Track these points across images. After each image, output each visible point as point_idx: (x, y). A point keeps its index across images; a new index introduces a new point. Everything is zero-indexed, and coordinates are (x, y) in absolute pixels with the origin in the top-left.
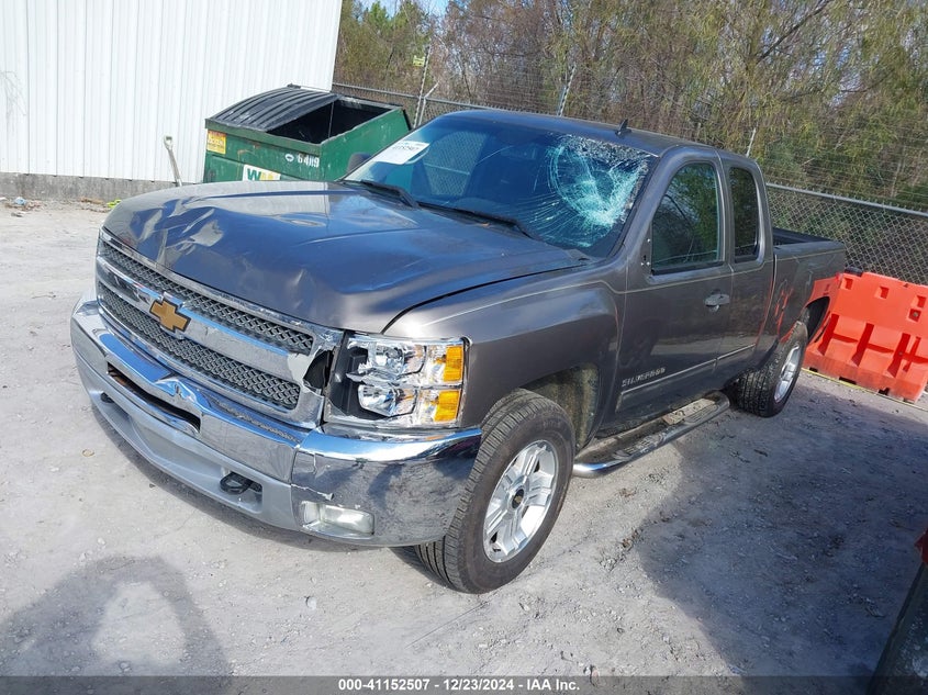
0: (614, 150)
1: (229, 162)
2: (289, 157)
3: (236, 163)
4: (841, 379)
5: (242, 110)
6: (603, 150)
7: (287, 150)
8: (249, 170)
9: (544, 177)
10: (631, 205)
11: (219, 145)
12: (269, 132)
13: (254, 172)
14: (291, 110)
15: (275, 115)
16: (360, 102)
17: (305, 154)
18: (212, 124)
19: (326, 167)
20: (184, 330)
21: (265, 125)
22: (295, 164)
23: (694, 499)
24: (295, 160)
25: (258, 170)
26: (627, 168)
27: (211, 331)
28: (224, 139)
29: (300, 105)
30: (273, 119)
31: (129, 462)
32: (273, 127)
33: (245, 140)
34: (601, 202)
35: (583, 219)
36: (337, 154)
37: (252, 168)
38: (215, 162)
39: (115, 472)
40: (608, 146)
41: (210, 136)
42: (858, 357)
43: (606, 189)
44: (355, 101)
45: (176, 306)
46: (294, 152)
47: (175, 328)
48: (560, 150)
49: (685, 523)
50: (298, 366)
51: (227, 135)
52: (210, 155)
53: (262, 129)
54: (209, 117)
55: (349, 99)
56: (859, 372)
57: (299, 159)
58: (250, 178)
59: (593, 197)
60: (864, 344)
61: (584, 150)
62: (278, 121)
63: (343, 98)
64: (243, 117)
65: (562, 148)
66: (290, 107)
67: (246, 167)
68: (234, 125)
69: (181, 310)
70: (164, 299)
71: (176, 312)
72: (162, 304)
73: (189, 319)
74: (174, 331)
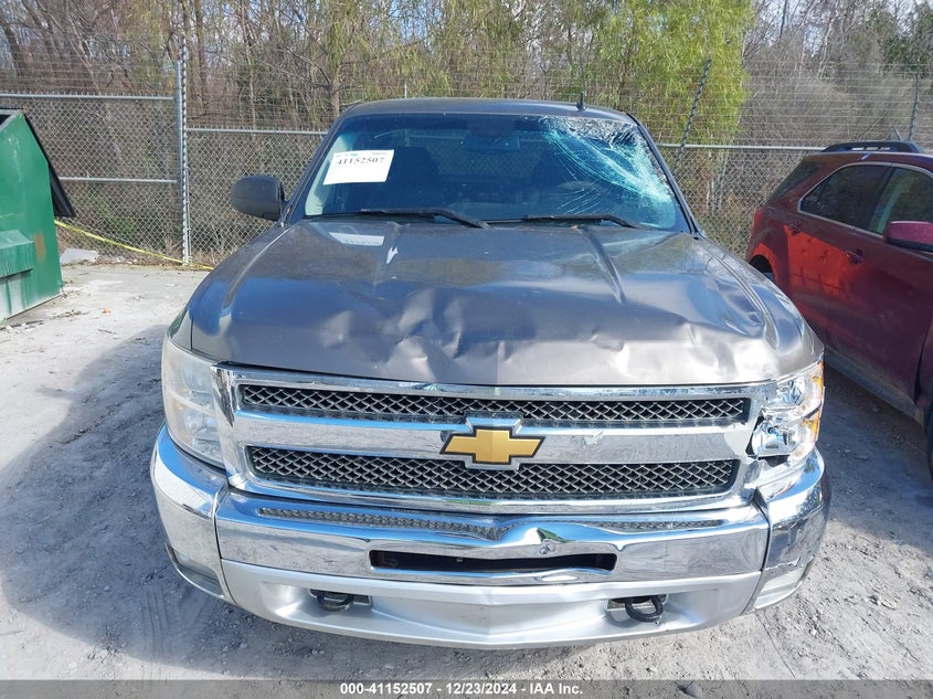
10: (664, 176)
20: (532, 456)
26: (625, 142)
45: (509, 429)
47: (510, 457)
48: (555, 134)
61: (572, 129)
69: (519, 430)
70: (476, 428)
71: (511, 437)
72: (474, 435)
73: (542, 439)
74: (510, 463)
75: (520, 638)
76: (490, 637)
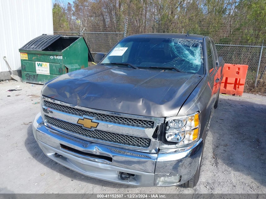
0: (189, 41)
1: (30, 62)
2: (52, 57)
3: (33, 62)
4: (222, 93)
5: (31, 45)
6: (186, 42)
7: (51, 55)
8: (38, 63)
9: (173, 53)
10: (203, 57)
11: (25, 57)
12: (43, 50)
13: (40, 64)
14: (47, 42)
15: (43, 44)
16: (68, 36)
17: (57, 55)
18: (21, 50)
19: (64, 58)
20: (96, 127)
21: (41, 48)
22: (54, 59)
23: (218, 138)
24: (54, 58)
25: (41, 63)
26: (196, 46)
27: (110, 126)
28: (27, 55)
29: (50, 40)
30: (43, 46)
31: (59, 174)
32: (44, 48)
33: (35, 54)
34: (193, 58)
35: (192, 64)
36: (67, 54)
37: (39, 63)
38: (25, 62)
39: (56, 178)
40: (187, 40)
41: (21, 54)
42: (225, 87)
43: (192, 53)
44: (66, 36)
45: (91, 120)
46: (53, 55)
47: (91, 127)
48: (173, 44)
49: (223, 147)
50: (149, 132)
51: (28, 54)
52: (22, 61)
53: (40, 50)
54: (20, 48)
55: (65, 36)
56: (227, 91)
57: (55, 57)
58: (38, 66)
59: (190, 57)
60: (226, 83)
61: (180, 42)
62: (45, 46)
63: (62, 36)
64: (32, 47)
65: (173, 43)
66: (47, 41)
67: (36, 63)
68: (29, 50)
69: (94, 121)
70: (84, 118)
71: (91, 122)
72: (83, 120)
73: (98, 123)
74: (91, 128)
75: (93, 175)
76: (87, 172)
